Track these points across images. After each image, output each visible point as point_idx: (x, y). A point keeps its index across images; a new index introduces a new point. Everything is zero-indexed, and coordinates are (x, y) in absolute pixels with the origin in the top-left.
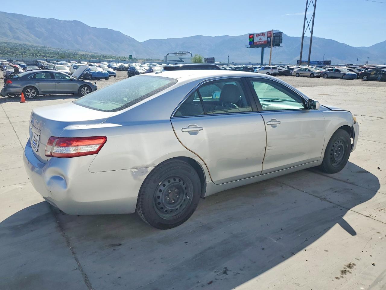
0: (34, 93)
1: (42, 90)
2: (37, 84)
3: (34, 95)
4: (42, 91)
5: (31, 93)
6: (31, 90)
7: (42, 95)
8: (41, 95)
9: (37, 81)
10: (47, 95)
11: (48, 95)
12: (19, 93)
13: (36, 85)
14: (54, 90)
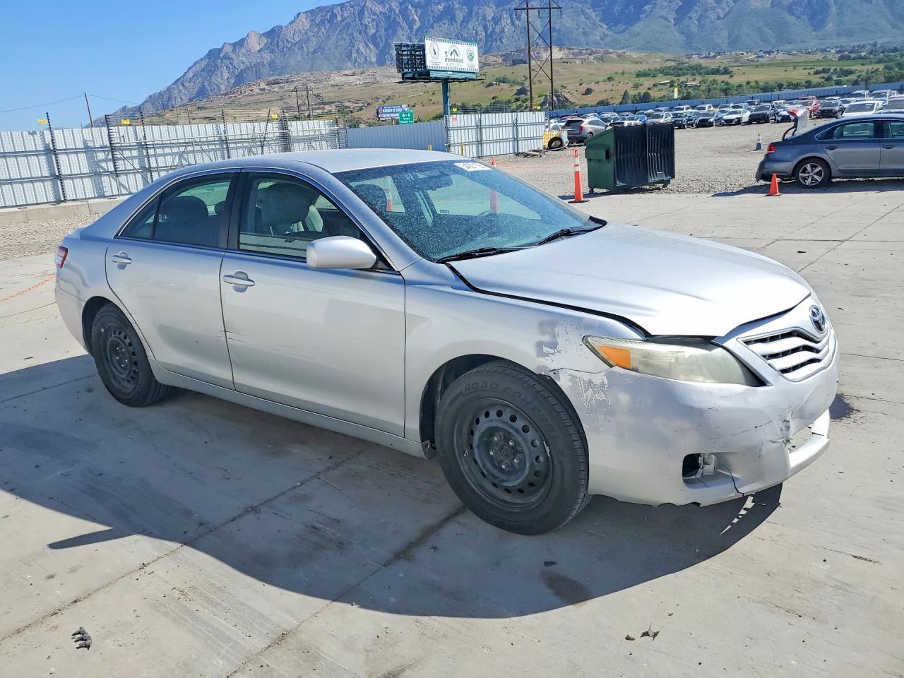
0: (819, 174)
1: (840, 168)
2: (830, 152)
3: (819, 179)
4: (839, 170)
5: (811, 174)
6: (813, 167)
7: (845, 180)
8: (838, 180)
9: (832, 145)
10: (875, 179)
11: (861, 179)
12: (786, 173)
13: (828, 155)
14: (876, 166)
